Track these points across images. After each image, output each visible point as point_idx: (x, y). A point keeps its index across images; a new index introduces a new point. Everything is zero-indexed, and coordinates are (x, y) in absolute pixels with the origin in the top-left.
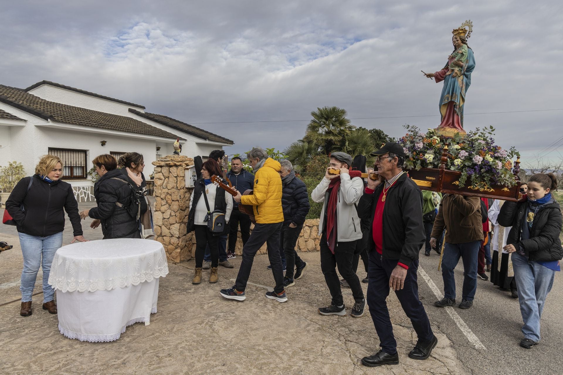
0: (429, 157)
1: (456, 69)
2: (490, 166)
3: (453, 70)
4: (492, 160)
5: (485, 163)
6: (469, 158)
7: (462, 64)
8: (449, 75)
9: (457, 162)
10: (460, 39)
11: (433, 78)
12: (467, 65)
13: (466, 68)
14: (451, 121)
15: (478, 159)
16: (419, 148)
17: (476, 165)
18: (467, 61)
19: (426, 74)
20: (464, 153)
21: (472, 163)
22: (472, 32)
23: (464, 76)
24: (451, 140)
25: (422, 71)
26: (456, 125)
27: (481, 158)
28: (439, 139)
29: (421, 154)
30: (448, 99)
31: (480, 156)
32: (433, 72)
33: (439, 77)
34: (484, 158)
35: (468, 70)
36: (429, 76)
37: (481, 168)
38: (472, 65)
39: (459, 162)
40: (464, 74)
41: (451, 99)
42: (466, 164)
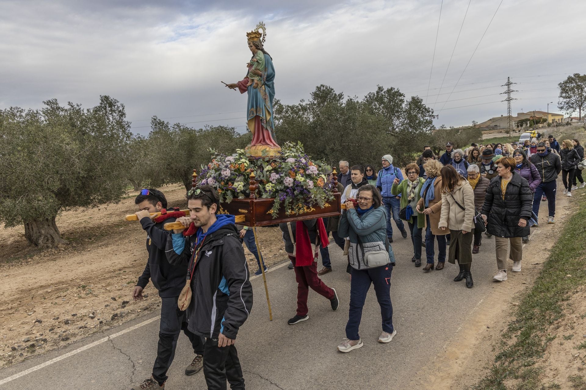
0: (239, 185)
1: (256, 79)
2: (302, 186)
3: (253, 80)
4: (303, 179)
5: (297, 184)
6: (280, 181)
7: (260, 72)
8: (251, 85)
9: (269, 187)
10: (254, 44)
11: (237, 89)
12: (266, 74)
13: (265, 77)
14: (261, 137)
15: (289, 181)
16: (226, 176)
17: (287, 188)
18: (266, 69)
19: (227, 85)
20: (275, 176)
21: (283, 186)
22: (266, 35)
23: (266, 86)
24: (261, 160)
25: (222, 82)
26: (268, 141)
27: (291, 180)
28: (247, 161)
29: (230, 183)
30: (253, 113)
31: (290, 177)
32: (236, 82)
33: (243, 87)
34: (295, 180)
35: (268, 79)
36: (232, 86)
37: (294, 190)
38: (272, 74)
39: (270, 187)
40: (265, 84)
41: (256, 113)
42: (277, 188)
